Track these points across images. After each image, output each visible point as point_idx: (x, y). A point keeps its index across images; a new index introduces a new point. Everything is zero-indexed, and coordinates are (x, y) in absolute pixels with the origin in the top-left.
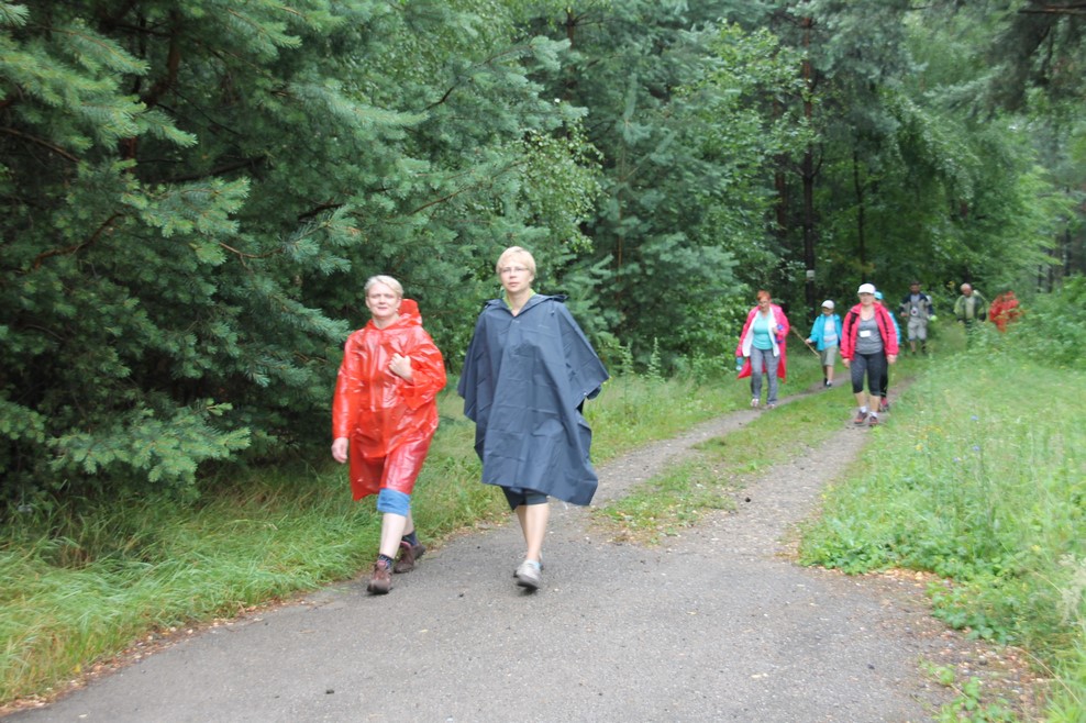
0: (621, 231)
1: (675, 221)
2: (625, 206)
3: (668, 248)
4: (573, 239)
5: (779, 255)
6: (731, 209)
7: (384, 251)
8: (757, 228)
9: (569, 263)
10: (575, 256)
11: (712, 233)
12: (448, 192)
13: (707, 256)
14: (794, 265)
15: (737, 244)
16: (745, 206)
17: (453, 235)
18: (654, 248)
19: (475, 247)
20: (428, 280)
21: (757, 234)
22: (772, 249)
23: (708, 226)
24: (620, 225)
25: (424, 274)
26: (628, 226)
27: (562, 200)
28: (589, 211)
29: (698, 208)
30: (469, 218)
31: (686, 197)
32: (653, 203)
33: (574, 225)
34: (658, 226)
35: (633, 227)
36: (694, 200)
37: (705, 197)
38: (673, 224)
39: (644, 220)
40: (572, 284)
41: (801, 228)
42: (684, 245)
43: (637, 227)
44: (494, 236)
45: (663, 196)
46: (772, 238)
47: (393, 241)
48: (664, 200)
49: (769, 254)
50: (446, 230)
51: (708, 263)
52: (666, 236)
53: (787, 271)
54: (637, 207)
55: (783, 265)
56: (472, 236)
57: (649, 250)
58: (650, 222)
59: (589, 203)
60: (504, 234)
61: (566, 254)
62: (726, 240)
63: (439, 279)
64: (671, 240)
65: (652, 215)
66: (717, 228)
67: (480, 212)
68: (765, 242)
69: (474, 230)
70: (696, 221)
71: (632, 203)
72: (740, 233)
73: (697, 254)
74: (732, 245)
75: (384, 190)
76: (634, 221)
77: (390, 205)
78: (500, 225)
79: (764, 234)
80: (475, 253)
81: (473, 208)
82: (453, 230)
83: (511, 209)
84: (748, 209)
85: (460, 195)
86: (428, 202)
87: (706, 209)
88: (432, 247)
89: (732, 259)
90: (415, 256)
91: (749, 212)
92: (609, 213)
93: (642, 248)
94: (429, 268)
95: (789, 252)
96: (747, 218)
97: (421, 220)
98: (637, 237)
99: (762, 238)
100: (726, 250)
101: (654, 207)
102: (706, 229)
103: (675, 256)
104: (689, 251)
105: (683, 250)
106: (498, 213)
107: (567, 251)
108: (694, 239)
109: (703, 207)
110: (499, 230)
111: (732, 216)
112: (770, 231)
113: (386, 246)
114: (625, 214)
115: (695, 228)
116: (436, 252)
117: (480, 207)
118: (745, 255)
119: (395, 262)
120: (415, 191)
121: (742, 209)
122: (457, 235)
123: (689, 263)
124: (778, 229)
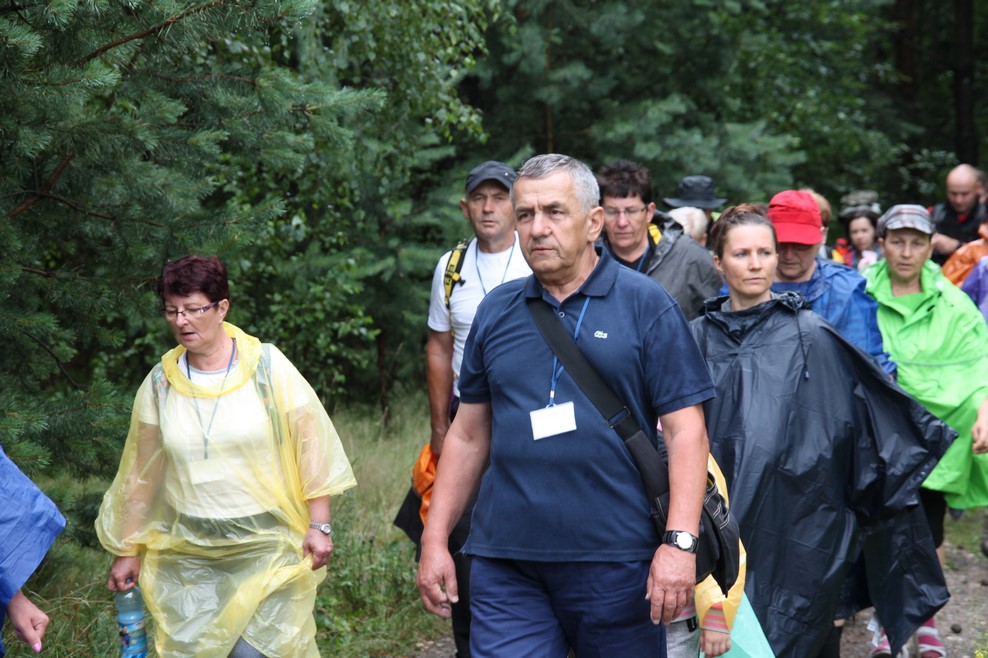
0: (551, 95)
1: (666, 70)
2: (558, 40)
3: (651, 129)
4: (442, 114)
5: (895, 139)
6: (789, 40)
7: (21, 144)
8: (847, 81)
9: (443, 165)
10: (451, 151)
11: (748, 94)
12: (160, 15)
13: (734, 144)
14: (931, 159)
15: (804, 117)
16: (820, 33)
17: (174, 109)
18: (622, 129)
19: (224, 135)
20: (127, 206)
21: (847, 91)
22: (881, 125)
23: (738, 79)
24: (548, 83)
25: (118, 193)
26: (565, 82)
27: (419, 31)
28: (477, 53)
29: (717, 41)
30: (216, 71)
31: (689, 17)
32: (618, 32)
33: (447, 85)
34: (631, 82)
35: (575, 84)
36: (706, 23)
37: (733, 15)
38: (664, 78)
39: (599, 68)
40: (446, 211)
41: (950, 73)
42: (688, 122)
43: (584, 84)
44: (268, 109)
45: (639, 17)
46: (880, 102)
47: (40, 123)
48: (644, 24)
49: (874, 137)
50: (160, 98)
51: (738, 158)
52: (649, 102)
53: (917, 173)
54: (584, 41)
55: (907, 159)
56: (223, 111)
57: (610, 135)
58: (612, 73)
59: (476, 36)
60: (288, 105)
61: (434, 146)
62: (781, 109)
63: (152, 204)
64: (658, 112)
65: (620, 58)
66: (760, 84)
67: (240, 56)
68: (865, 110)
69: (222, 96)
70: (713, 68)
71: (576, 32)
72: (811, 93)
73: (714, 141)
74: (795, 119)
75: (15, 9)
76: (577, 71)
77: (32, 43)
78: (279, 86)
79: (862, 94)
80: (225, 146)
81: (226, 50)
82: (174, 96)
83: (309, 50)
84: (827, 39)
85: (187, 21)
86: (115, 38)
87: (734, 42)
88: (131, 134)
89: (791, 149)
90: (94, 154)
91: (828, 45)
92: (524, 56)
93: (595, 131)
94: (129, 183)
95: (920, 130)
96: (825, 58)
97: (105, 76)
98: (585, 106)
99: (860, 102)
100: (782, 130)
101: (621, 40)
102: (734, 86)
103: (666, 148)
104: (696, 137)
105: (683, 133)
106: (277, 60)
107: (435, 139)
108: (707, 111)
109: (726, 37)
110: (277, 95)
111: (792, 54)
112: (876, 85)
113: (25, 132)
114: (558, 57)
115: (711, 84)
116: (139, 147)
117: (239, 47)
118: (823, 140)
119: (51, 166)
120: (86, 14)
121: (815, 38)
122: (183, 109)
123: (696, 160)
124: (893, 79)
